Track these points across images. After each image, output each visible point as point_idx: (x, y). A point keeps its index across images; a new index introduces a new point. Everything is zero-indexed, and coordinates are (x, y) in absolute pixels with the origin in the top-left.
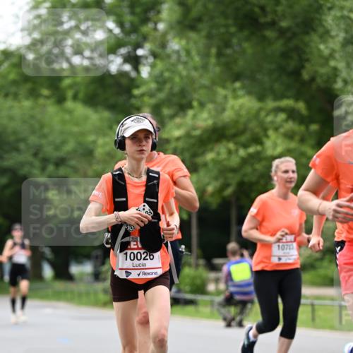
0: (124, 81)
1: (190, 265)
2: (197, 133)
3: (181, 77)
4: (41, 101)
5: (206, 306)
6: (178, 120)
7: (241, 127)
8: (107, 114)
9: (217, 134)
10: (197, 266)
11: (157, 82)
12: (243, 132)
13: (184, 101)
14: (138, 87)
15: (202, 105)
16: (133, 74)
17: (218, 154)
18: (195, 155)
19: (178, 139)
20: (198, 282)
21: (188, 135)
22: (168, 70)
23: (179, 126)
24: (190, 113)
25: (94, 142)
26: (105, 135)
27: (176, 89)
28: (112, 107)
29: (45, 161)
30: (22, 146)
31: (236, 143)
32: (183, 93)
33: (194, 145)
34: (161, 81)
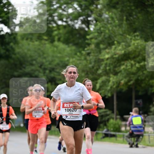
0: (82, 32)
1: (113, 118)
2: (117, 56)
3: (109, 30)
4: (43, 42)
5: (120, 137)
6: (107, 50)
7: (137, 53)
8: (74, 48)
9: (126, 57)
10: (116, 119)
11: (98, 33)
12: (138, 56)
13: (110, 42)
14: (89, 35)
15: (119, 43)
16: (87, 29)
17: (127, 66)
18: (115, 67)
19: (108, 59)
20: (117, 126)
21: (112, 57)
22: (103, 27)
23: (108, 53)
24: (114, 47)
25: (68, 60)
26: (73, 58)
27: (107, 36)
28: (76, 44)
29: (45, 69)
30: (34, 62)
31: (135, 61)
32: (110, 37)
33: (115, 62)
34: (99, 32)
